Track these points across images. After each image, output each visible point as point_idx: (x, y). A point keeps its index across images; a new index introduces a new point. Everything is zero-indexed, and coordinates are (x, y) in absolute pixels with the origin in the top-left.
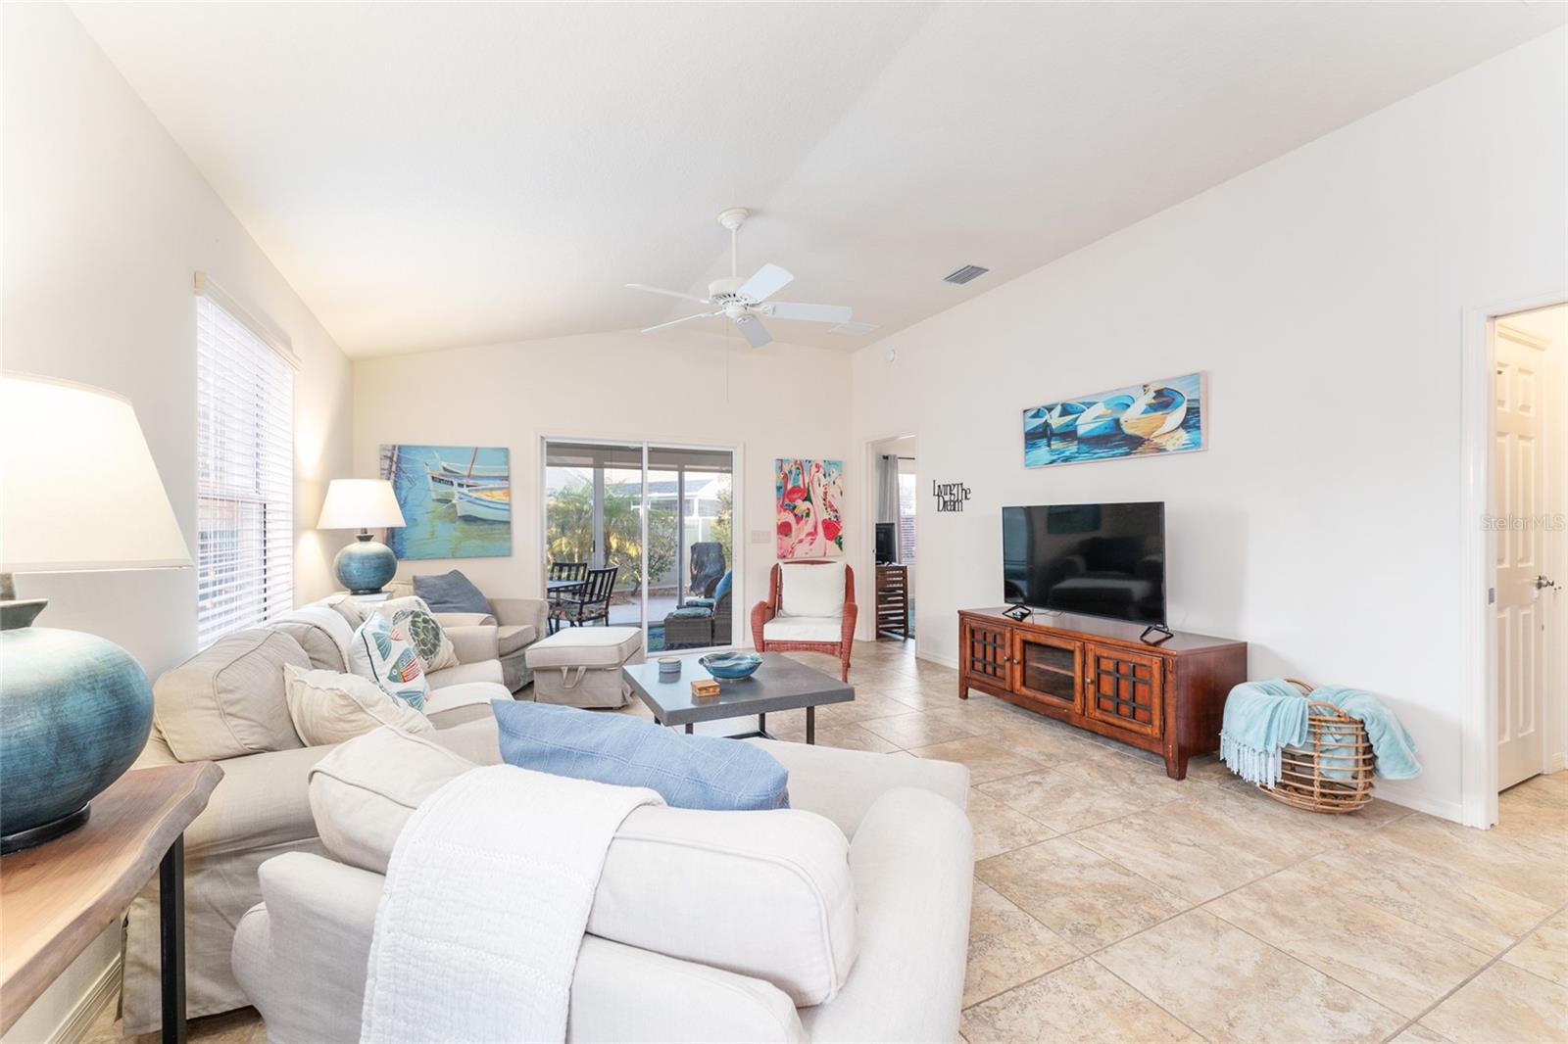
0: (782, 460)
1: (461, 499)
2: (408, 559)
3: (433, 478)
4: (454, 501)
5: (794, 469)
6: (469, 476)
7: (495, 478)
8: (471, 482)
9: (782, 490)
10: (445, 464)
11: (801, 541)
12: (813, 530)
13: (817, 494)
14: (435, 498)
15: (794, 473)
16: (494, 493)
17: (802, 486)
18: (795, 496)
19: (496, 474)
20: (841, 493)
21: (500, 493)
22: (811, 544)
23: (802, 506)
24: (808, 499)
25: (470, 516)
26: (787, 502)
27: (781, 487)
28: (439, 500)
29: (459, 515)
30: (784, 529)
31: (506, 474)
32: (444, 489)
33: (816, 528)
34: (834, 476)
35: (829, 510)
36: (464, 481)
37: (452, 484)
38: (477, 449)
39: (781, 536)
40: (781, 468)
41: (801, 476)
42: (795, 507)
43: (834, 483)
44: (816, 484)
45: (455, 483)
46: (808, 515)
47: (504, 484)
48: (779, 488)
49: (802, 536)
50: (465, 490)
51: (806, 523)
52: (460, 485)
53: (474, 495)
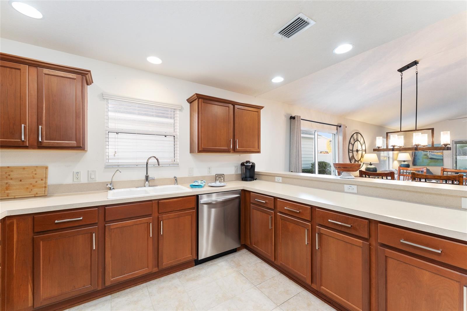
1: (430, 154)
2: (417, 166)
4: (428, 155)
16: (438, 153)
21: (440, 153)
25: (432, 158)
28: (424, 155)
37: (427, 152)
45: (428, 152)
52: (430, 152)
53: (433, 153)
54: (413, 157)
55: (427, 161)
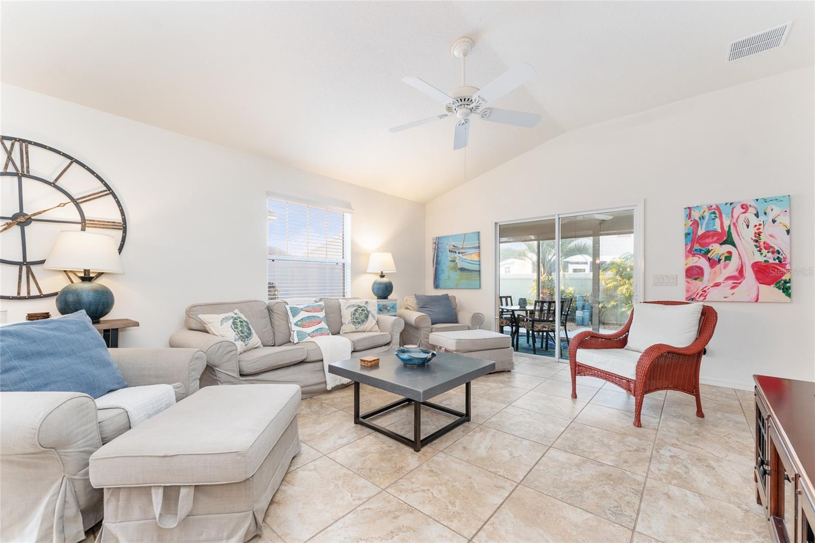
0: (690, 208)
1: (459, 259)
2: (441, 289)
3: (449, 250)
4: (456, 261)
5: (707, 215)
6: (462, 248)
7: (473, 248)
8: (463, 251)
9: (691, 236)
10: (453, 243)
11: (717, 285)
12: (736, 274)
13: (744, 238)
14: (450, 259)
15: (707, 218)
16: (473, 255)
17: (719, 230)
18: (707, 241)
19: (473, 246)
20: (788, 232)
21: (475, 255)
22: (733, 288)
23: (718, 250)
24: (730, 241)
25: (462, 268)
26: (697, 247)
27: (689, 234)
28: (451, 261)
29: (459, 267)
30: (694, 273)
31: (477, 245)
32: (453, 255)
33: (741, 272)
34: (771, 215)
35: (764, 251)
36: (460, 251)
37: (456, 252)
38: (465, 234)
39: (689, 280)
40: (689, 216)
41: (718, 221)
42: (709, 251)
43: (774, 221)
44: (741, 225)
45: (457, 253)
46: (729, 257)
47: (477, 250)
48: (687, 235)
49: (720, 279)
50: (461, 255)
51: (725, 267)
52: (459, 253)
53: (464, 257)
54: (435, 265)
55: (456, 275)
